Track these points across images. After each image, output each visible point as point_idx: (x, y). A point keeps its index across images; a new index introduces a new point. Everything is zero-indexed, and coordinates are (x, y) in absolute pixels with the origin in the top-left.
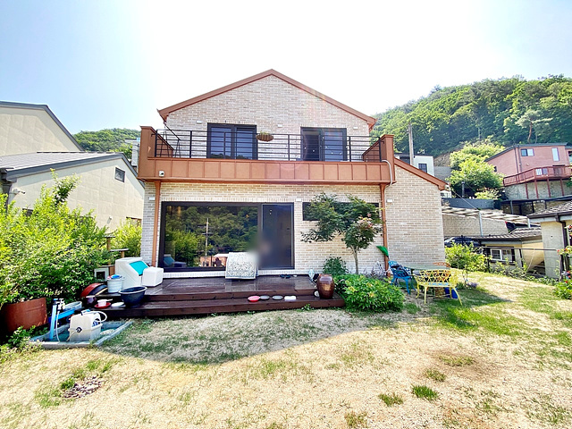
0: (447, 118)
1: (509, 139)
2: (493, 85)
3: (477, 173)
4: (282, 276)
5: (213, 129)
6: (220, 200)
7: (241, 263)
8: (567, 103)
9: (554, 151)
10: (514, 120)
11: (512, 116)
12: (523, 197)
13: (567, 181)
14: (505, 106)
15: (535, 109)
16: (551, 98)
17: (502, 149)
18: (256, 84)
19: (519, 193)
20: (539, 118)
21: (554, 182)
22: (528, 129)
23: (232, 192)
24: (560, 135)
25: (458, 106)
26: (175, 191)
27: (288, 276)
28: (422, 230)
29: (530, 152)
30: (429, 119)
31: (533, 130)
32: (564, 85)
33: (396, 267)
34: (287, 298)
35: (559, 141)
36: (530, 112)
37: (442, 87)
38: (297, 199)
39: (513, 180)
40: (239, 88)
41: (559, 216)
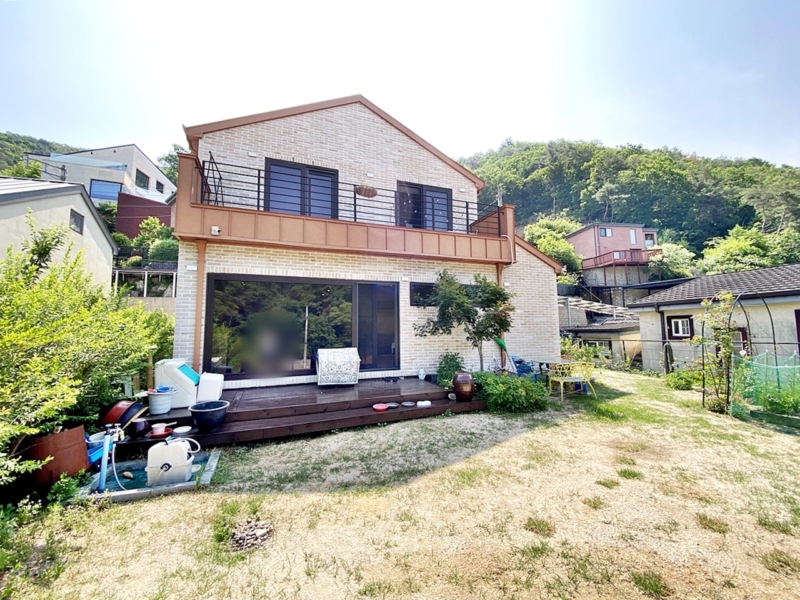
0: (520, 181)
1: (585, 215)
2: (571, 148)
3: (557, 252)
4: (387, 379)
5: (273, 168)
6: (300, 274)
7: (339, 363)
8: (645, 180)
9: (632, 232)
10: (591, 194)
11: (590, 188)
12: (601, 283)
13: (644, 267)
14: (582, 175)
15: (612, 182)
16: (630, 172)
17: (578, 226)
18: (338, 112)
19: (597, 278)
20: (617, 193)
21: (631, 268)
22: (604, 205)
23: (316, 264)
24: (636, 215)
25: (534, 168)
26: (229, 258)
27: (395, 379)
28: (538, 320)
29: (609, 232)
30: (501, 180)
31: (610, 207)
32: (642, 157)
33: (520, 362)
34: (421, 404)
35: (635, 222)
36: (607, 185)
37: (514, 141)
38: (404, 277)
39: (591, 263)
40: (314, 114)
41: (658, 305)
